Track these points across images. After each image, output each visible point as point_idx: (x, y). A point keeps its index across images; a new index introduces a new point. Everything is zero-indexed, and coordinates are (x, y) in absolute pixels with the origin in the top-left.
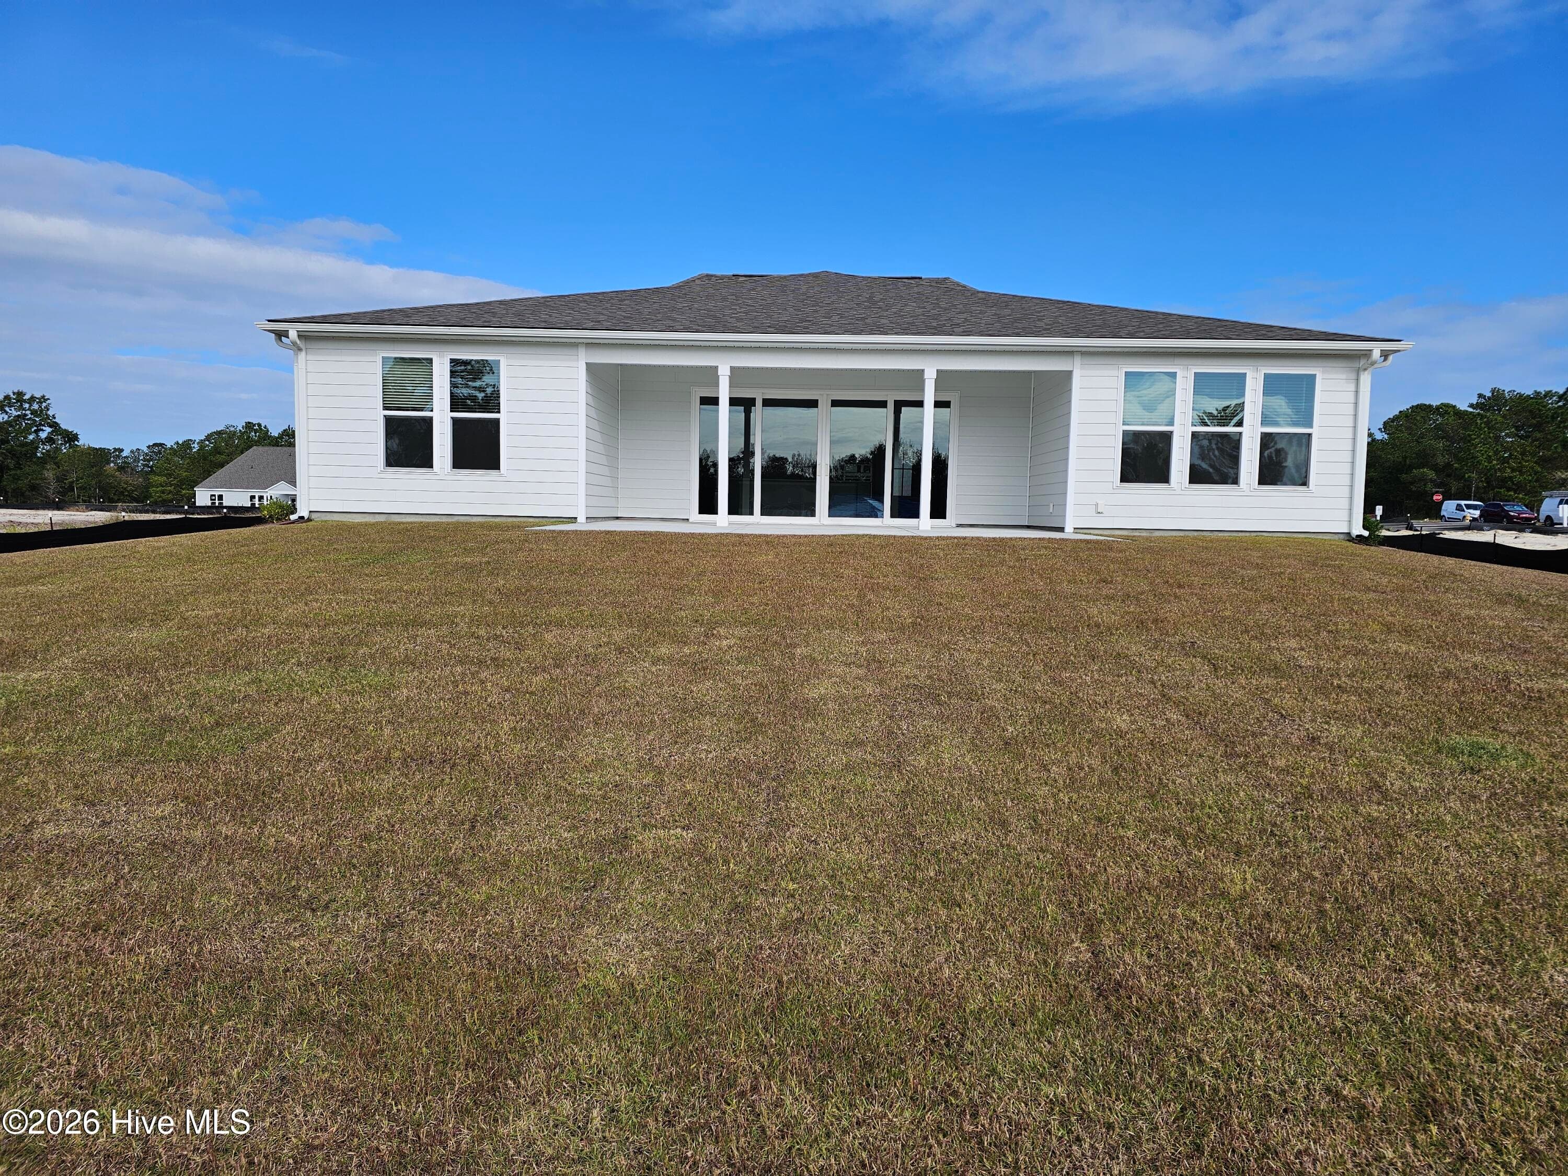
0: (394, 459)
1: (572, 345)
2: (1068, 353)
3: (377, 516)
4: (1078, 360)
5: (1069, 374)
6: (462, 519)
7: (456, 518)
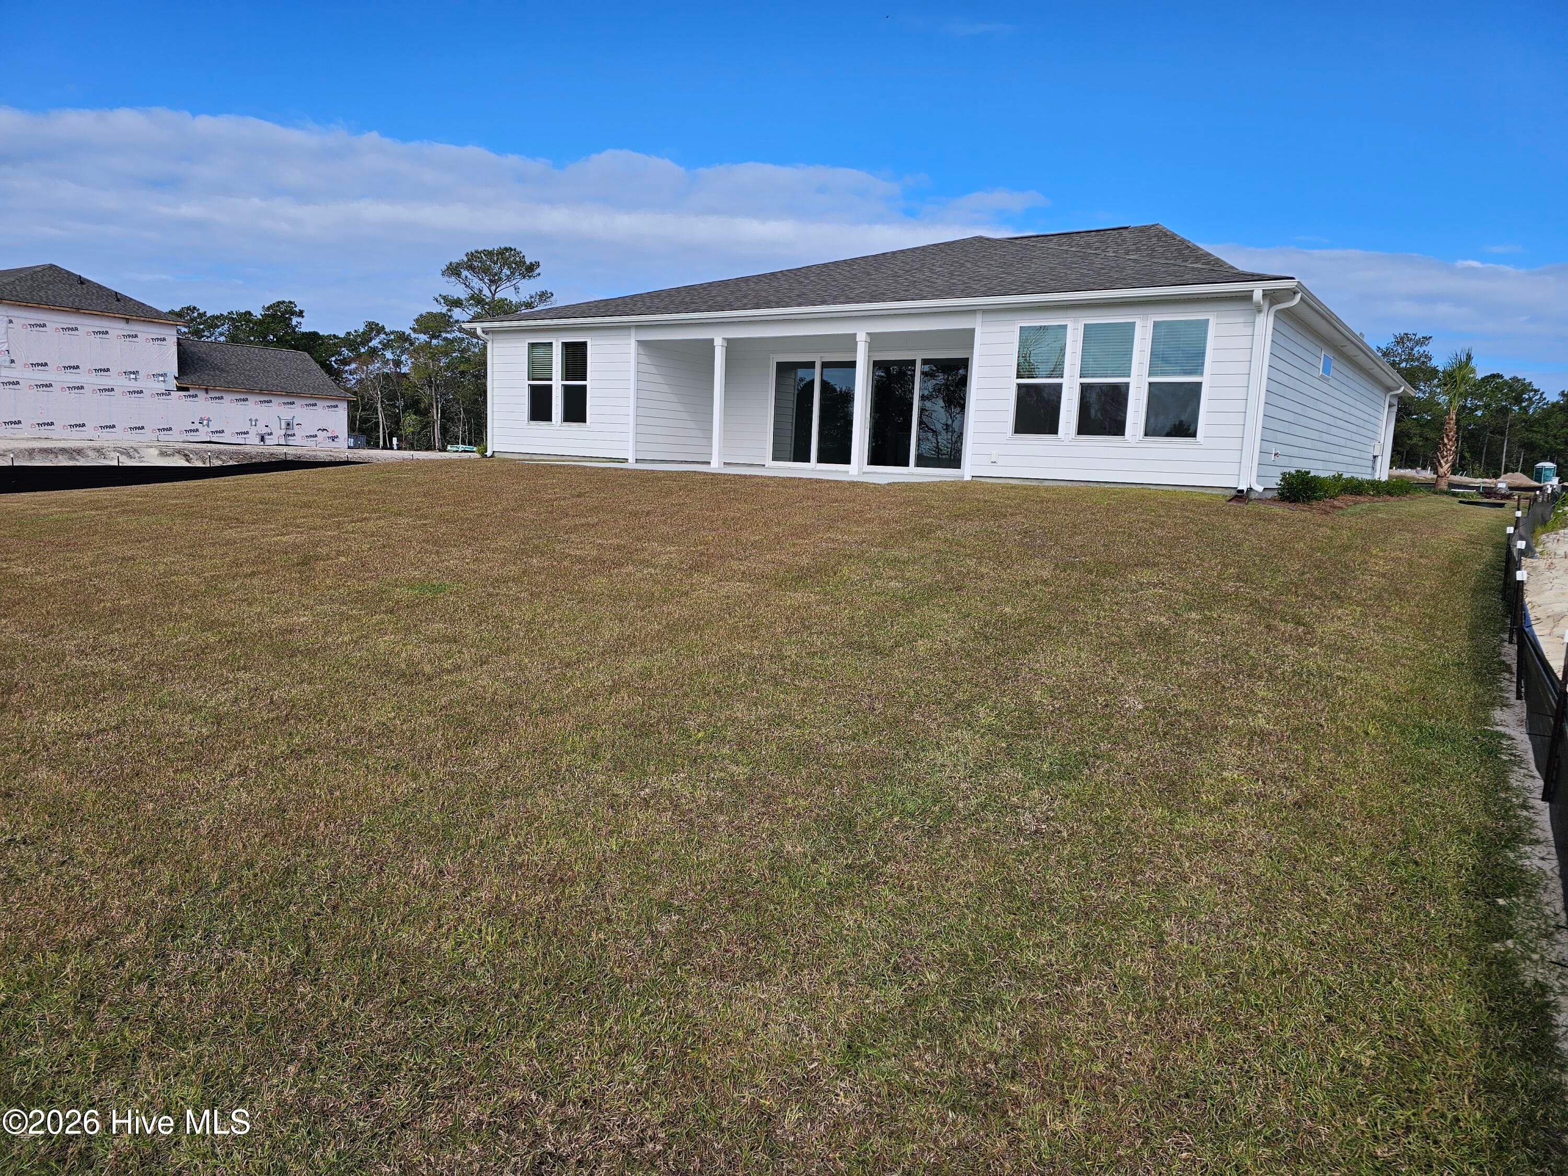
2: (971, 312)
4: (979, 318)
5: (972, 331)
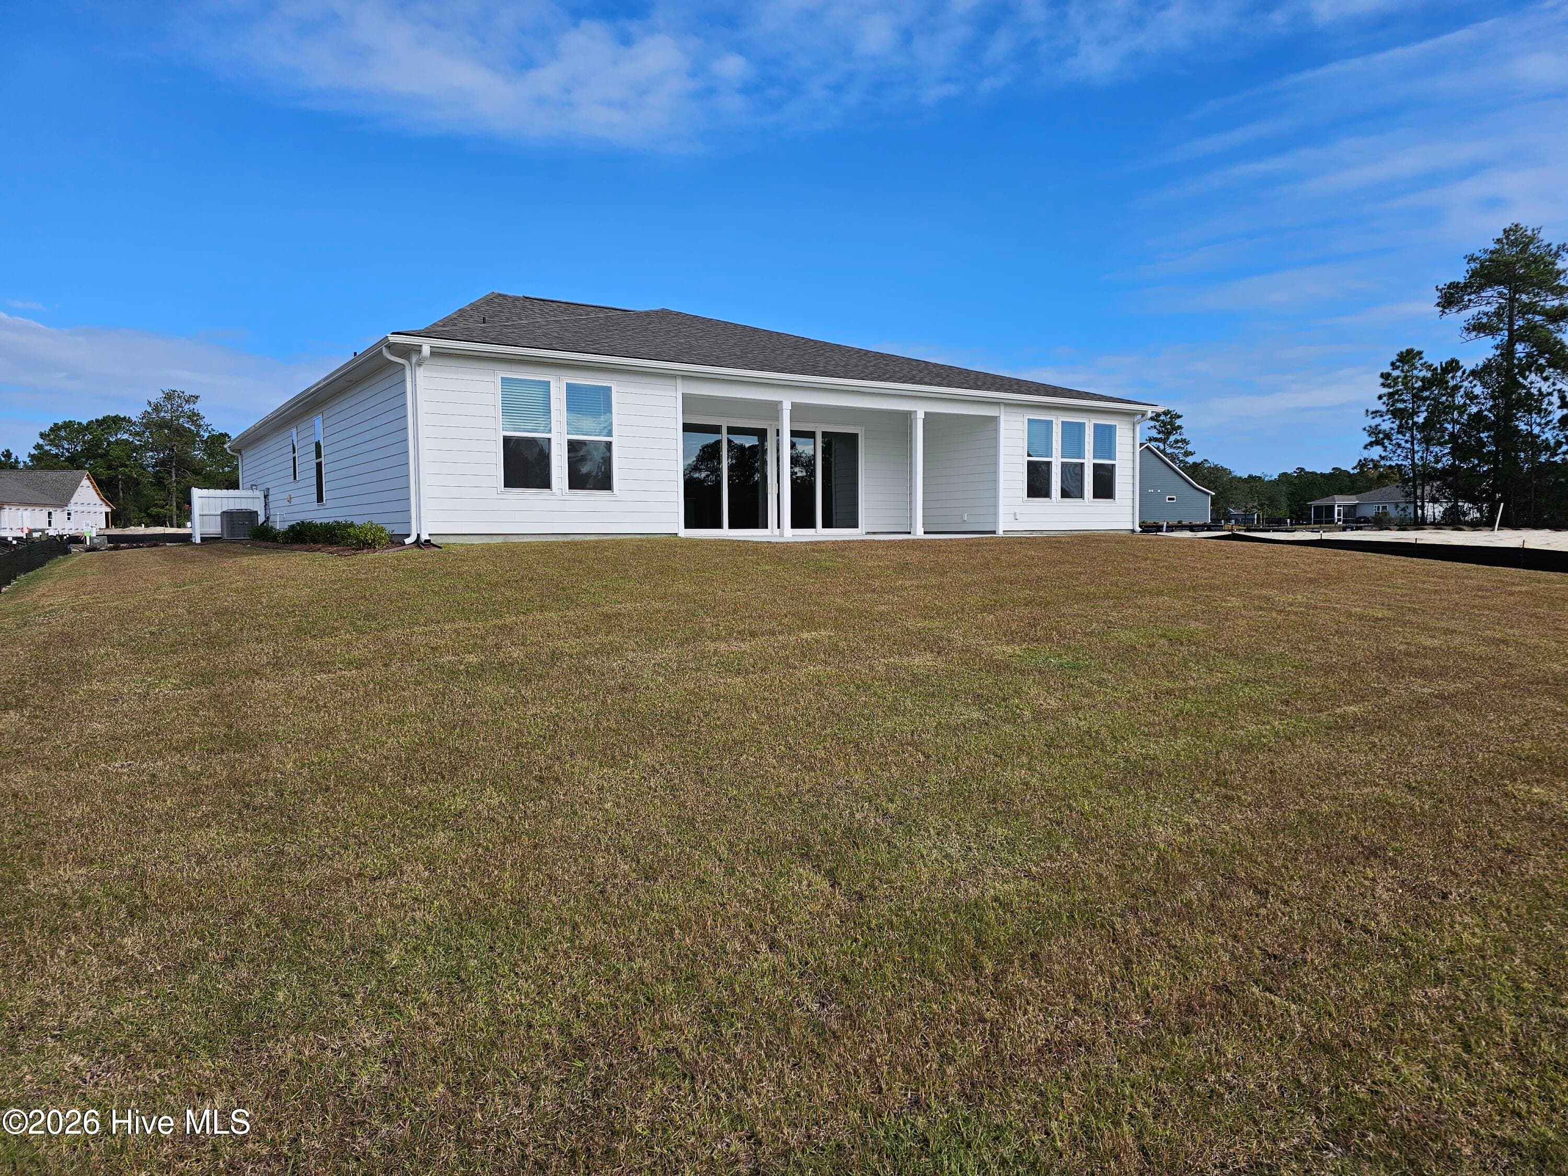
0: (512, 480)
1: (671, 376)
3: (495, 537)
6: (577, 538)
7: (571, 537)
